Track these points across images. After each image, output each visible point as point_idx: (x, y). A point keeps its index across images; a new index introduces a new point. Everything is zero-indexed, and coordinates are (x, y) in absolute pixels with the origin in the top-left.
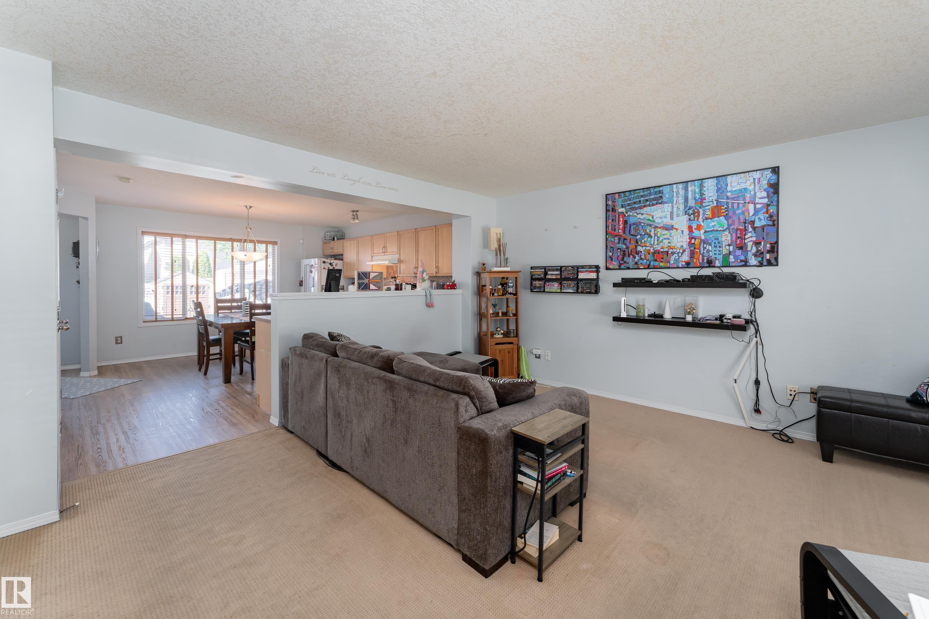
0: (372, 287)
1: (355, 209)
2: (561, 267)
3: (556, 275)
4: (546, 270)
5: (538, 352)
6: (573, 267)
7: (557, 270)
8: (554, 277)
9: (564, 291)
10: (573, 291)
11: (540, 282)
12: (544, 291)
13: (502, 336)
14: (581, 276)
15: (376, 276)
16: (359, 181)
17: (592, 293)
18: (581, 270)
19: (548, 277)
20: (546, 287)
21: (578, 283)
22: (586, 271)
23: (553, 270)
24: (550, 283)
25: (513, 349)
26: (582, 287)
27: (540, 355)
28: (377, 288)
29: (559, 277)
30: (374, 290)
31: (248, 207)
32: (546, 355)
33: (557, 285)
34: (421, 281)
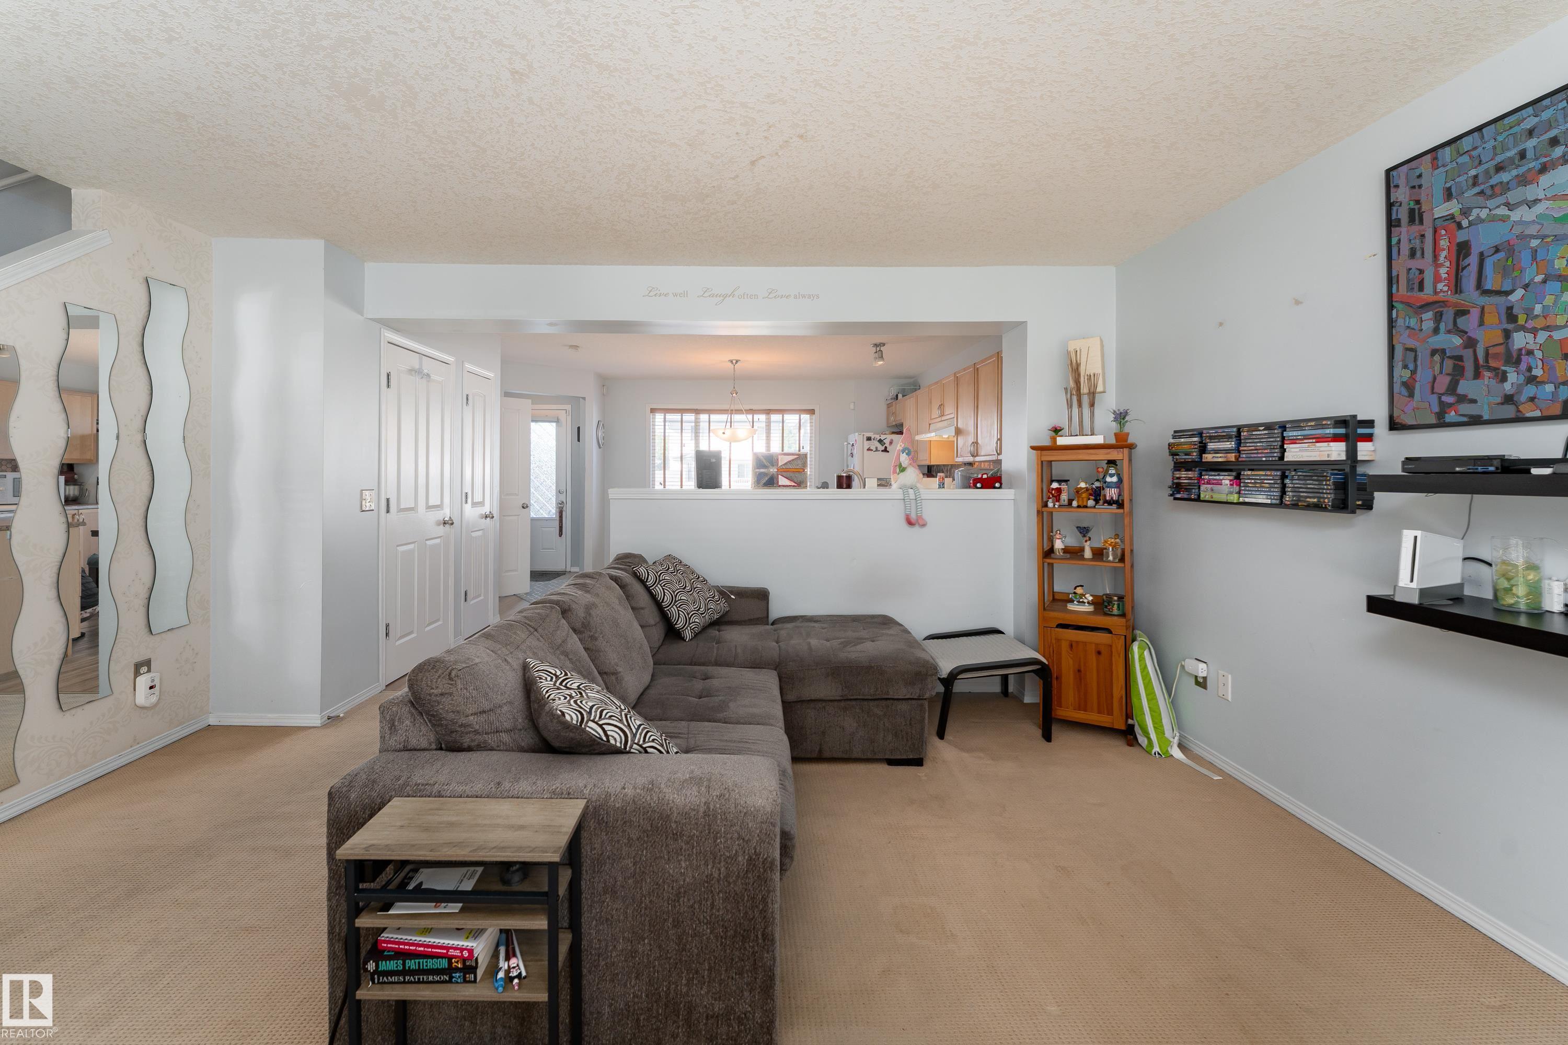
0: (782, 481)
1: (878, 341)
2: (1239, 429)
3: (1227, 451)
4: (1203, 438)
5: (1201, 670)
6: (1269, 426)
7: (1228, 437)
8: (1220, 458)
9: (1247, 500)
10: (1269, 501)
11: (1190, 474)
12: (1198, 499)
13: (1090, 608)
14: (1294, 453)
15: (793, 460)
16: (732, 295)
17: (1324, 509)
18: (1291, 434)
19: (1208, 457)
20: (1203, 487)
21: (1284, 477)
22: (1306, 437)
23: (1219, 438)
24: (1213, 476)
25: (1111, 646)
26: (1295, 490)
27: (1205, 678)
28: (793, 484)
29: (1232, 457)
30: (787, 486)
31: (734, 362)
32: (1221, 685)
33: (1227, 482)
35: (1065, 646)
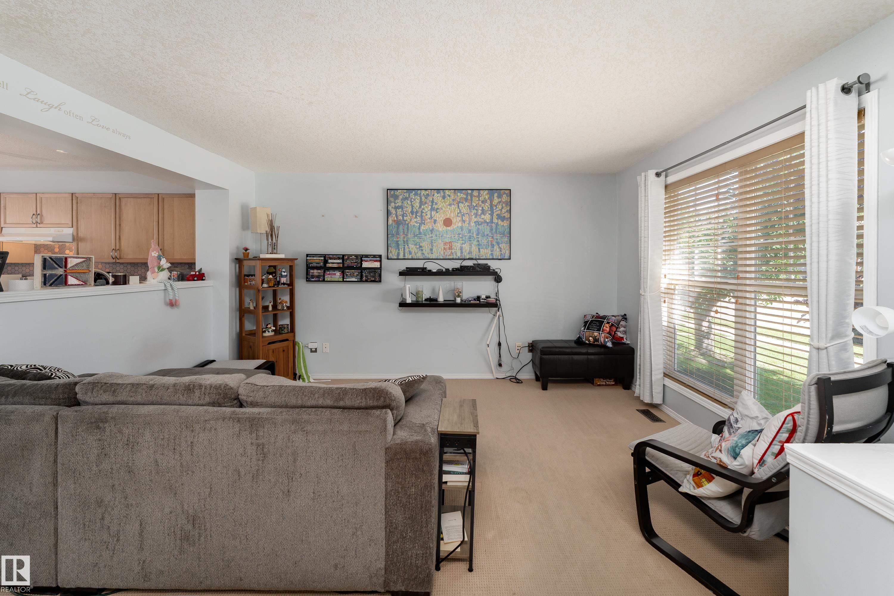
0: (71, 280)
2: (343, 256)
3: (338, 263)
4: (326, 258)
5: (312, 346)
6: (356, 256)
7: (339, 258)
8: (335, 266)
9: (347, 280)
10: (357, 280)
11: (319, 271)
12: (324, 281)
14: (365, 265)
15: (81, 262)
17: (377, 282)
18: (365, 259)
19: (328, 265)
20: (326, 276)
21: (361, 272)
22: (370, 260)
23: (335, 259)
24: (331, 272)
25: (288, 346)
26: (366, 276)
27: (316, 349)
28: (82, 283)
29: (341, 265)
30: (76, 285)
32: (324, 348)
33: (339, 274)
34: (157, 270)
35: (271, 352)
